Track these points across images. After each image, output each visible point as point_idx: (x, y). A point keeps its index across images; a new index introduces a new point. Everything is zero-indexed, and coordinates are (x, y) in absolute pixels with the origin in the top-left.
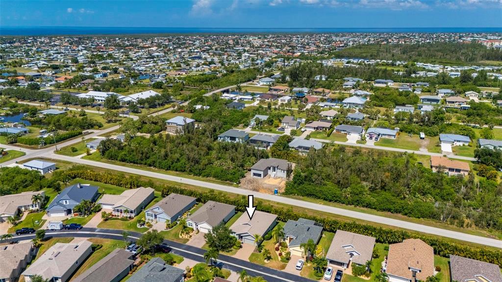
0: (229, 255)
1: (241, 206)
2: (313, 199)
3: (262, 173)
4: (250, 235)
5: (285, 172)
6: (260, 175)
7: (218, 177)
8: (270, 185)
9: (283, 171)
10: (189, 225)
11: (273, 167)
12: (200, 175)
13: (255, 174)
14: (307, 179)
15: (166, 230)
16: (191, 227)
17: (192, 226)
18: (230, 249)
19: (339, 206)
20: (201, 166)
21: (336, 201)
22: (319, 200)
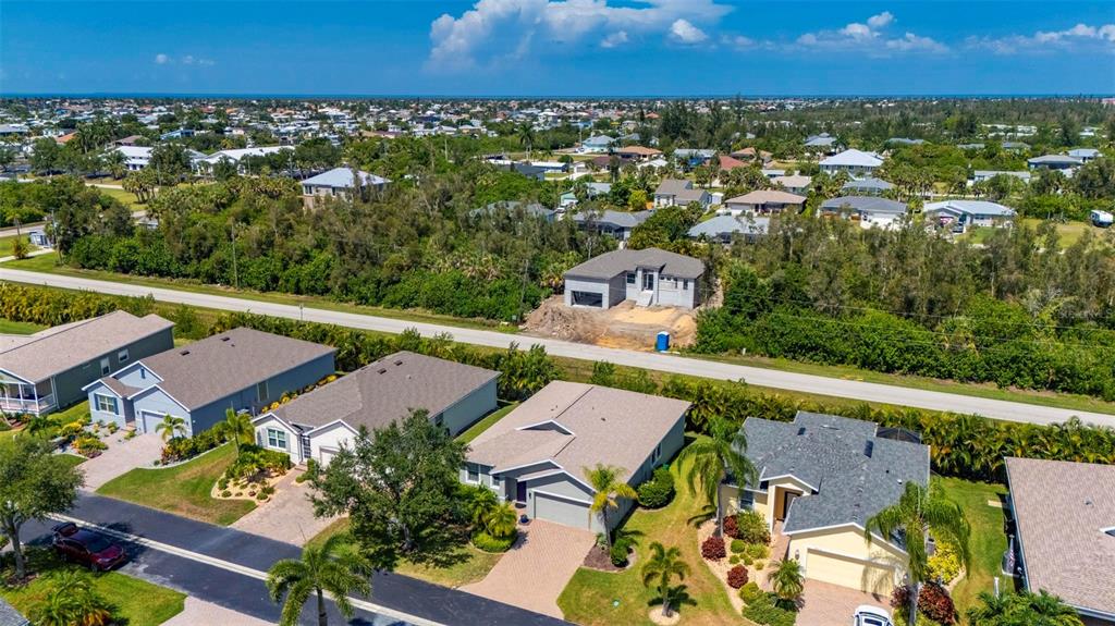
0: (446, 583)
1: (522, 376)
2: (815, 367)
3: (603, 289)
4: (563, 477)
5: (691, 285)
6: (595, 300)
7: (441, 304)
8: (637, 325)
9: (681, 284)
10: (272, 442)
11: (645, 271)
12: (379, 300)
13: (579, 297)
14: (785, 295)
15: (159, 467)
16: (277, 449)
17: (282, 444)
18: (457, 552)
19: (931, 385)
20: (383, 274)
21: (913, 369)
22: (840, 368)
